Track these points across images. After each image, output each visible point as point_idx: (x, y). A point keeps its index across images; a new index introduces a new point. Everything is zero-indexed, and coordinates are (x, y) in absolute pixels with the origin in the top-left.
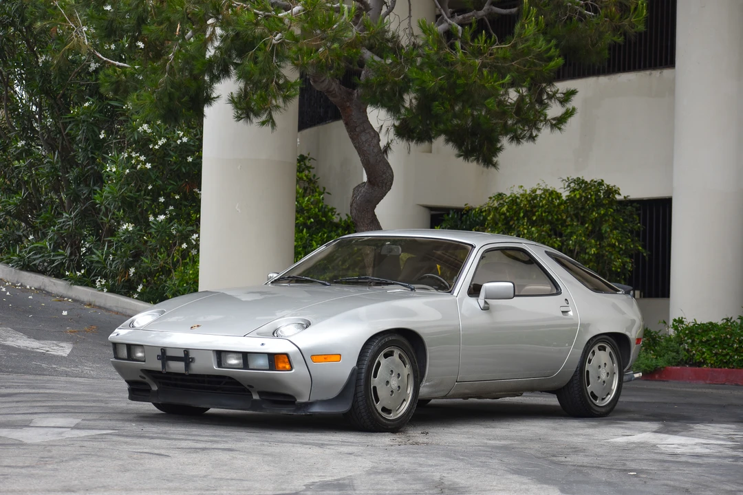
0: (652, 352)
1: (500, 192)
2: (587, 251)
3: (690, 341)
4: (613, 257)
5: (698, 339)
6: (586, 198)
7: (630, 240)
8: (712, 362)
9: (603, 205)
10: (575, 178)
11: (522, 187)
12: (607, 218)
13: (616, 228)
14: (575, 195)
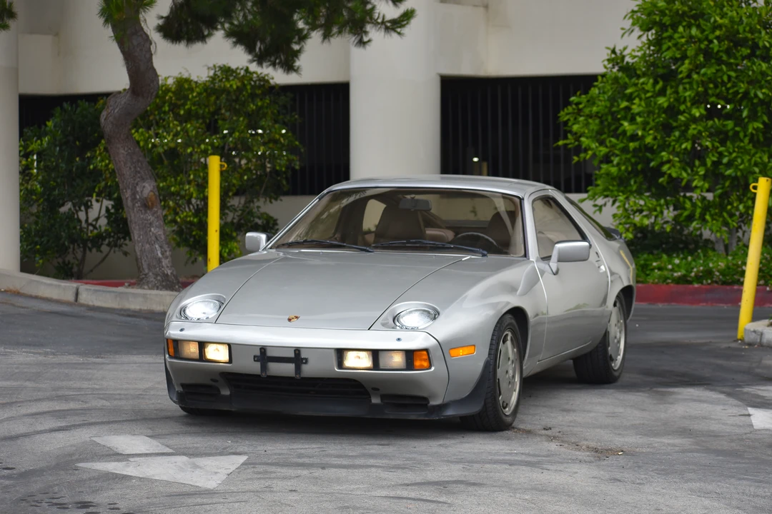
10: (221, 65)
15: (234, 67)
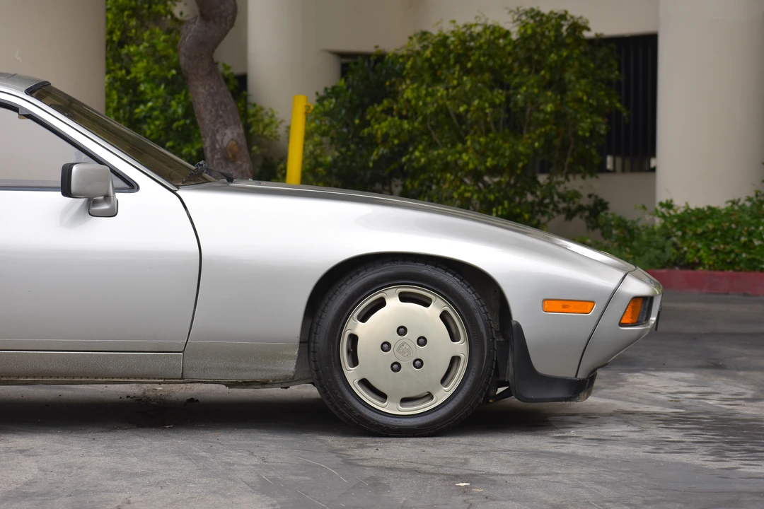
0: (628, 249)
1: (425, 29)
2: (542, 107)
3: (679, 233)
4: (579, 116)
5: (691, 230)
6: (543, 35)
7: (602, 93)
8: (711, 263)
9: (566, 46)
10: (527, 8)
11: (454, 22)
12: (571, 62)
13: (584, 76)
14: (526, 31)
15: (545, 10)
